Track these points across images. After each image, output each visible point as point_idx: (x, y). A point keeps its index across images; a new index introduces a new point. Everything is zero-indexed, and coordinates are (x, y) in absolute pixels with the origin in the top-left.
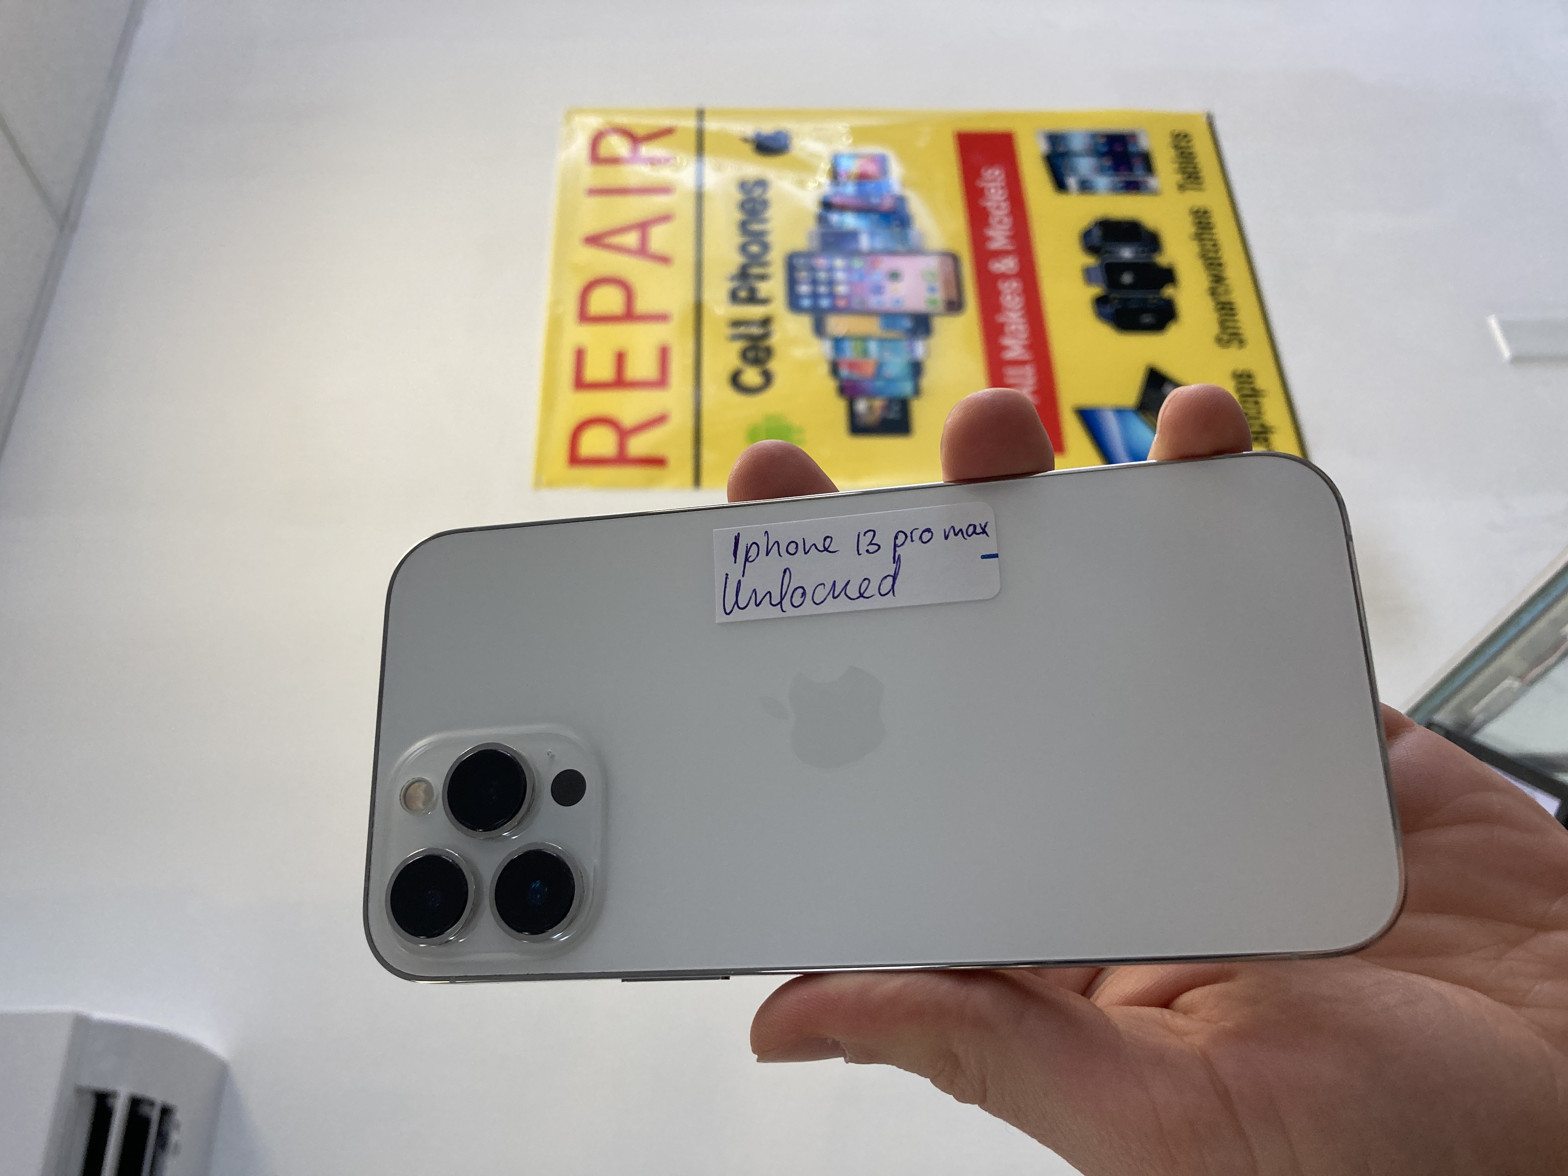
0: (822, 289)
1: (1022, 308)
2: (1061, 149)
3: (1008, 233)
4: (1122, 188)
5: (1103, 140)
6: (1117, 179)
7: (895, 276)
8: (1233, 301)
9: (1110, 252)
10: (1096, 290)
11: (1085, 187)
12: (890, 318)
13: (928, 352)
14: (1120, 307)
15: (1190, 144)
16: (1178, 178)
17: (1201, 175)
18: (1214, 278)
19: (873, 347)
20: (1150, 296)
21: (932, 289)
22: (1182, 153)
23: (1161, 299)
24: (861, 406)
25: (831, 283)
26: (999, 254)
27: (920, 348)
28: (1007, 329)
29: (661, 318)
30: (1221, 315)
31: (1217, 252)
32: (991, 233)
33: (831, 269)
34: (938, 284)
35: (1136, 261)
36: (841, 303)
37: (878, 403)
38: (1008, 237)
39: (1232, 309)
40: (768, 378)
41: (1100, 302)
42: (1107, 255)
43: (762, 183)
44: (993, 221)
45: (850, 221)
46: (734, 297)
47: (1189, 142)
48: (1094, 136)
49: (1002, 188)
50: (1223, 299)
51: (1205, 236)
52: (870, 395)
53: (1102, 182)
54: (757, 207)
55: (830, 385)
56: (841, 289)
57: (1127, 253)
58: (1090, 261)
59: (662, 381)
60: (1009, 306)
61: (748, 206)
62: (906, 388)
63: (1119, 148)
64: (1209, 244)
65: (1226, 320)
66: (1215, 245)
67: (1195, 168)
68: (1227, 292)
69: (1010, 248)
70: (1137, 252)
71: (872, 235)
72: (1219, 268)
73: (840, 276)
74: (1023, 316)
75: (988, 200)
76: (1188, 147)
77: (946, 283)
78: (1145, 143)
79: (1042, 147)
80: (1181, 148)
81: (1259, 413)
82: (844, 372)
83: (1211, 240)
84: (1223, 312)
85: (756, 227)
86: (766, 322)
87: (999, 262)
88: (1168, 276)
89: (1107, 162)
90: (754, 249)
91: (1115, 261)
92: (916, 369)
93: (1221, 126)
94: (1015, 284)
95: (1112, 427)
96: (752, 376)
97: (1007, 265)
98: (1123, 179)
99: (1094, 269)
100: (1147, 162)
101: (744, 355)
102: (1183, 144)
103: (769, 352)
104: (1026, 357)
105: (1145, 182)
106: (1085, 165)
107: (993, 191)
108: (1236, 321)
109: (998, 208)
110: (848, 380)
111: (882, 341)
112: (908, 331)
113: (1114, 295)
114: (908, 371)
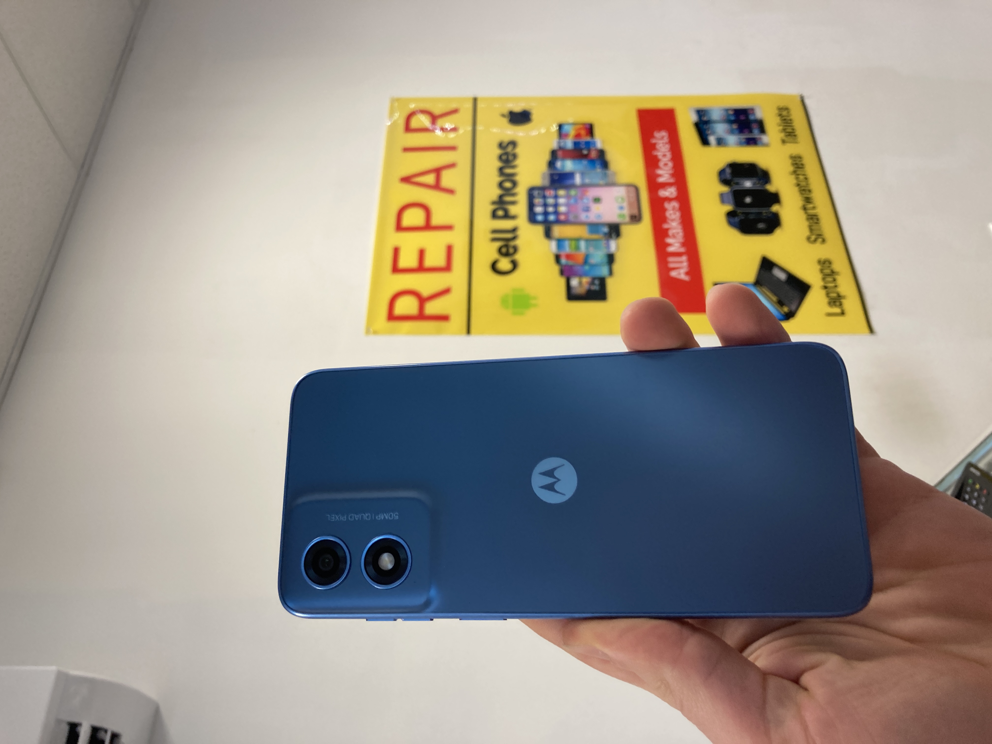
0: (551, 209)
1: (679, 219)
2: (705, 119)
4: (745, 143)
5: (731, 112)
6: (742, 137)
7: (597, 200)
8: (818, 214)
9: (737, 184)
10: (729, 208)
11: (720, 142)
12: (594, 227)
13: (618, 248)
14: (743, 218)
15: (789, 114)
16: (782, 135)
17: (796, 133)
18: (805, 199)
19: (583, 244)
20: (764, 211)
21: (621, 208)
22: (784, 120)
23: (770, 213)
24: (574, 282)
25: (556, 205)
26: (664, 185)
27: (613, 245)
28: (670, 233)
29: (449, 228)
31: (807, 182)
32: (659, 172)
33: (556, 197)
34: (625, 204)
35: (754, 188)
36: (562, 217)
37: (586, 280)
38: (670, 174)
39: (818, 219)
40: (515, 265)
41: (730, 215)
42: (734, 185)
43: (513, 144)
44: (661, 164)
45: (568, 165)
46: (494, 215)
48: (727, 110)
49: (666, 143)
50: (811, 212)
51: (798, 173)
52: (580, 276)
53: (732, 139)
54: (511, 158)
56: (562, 209)
57: (748, 184)
58: (725, 189)
59: (448, 268)
60: (671, 218)
61: (504, 157)
62: (604, 271)
63: (742, 118)
64: (801, 177)
65: (813, 226)
66: (806, 179)
67: (793, 129)
68: (814, 208)
70: (754, 184)
71: (583, 174)
72: (807, 192)
73: (561, 201)
74: (680, 224)
75: (658, 151)
77: (630, 205)
78: (759, 114)
79: (694, 118)
80: (784, 116)
81: (836, 286)
82: (563, 261)
83: (804, 175)
84: (811, 221)
85: (508, 171)
87: (665, 190)
88: (775, 198)
89: (735, 127)
90: (508, 185)
91: (740, 189)
92: (611, 259)
93: (810, 104)
94: (675, 204)
96: (504, 264)
97: (670, 192)
98: (746, 137)
99: (727, 193)
100: (761, 126)
101: (500, 251)
102: (785, 113)
103: (516, 249)
104: (682, 250)
105: (760, 139)
106: (721, 129)
107: (661, 145)
108: (819, 227)
109: (664, 156)
110: (566, 266)
111: (588, 241)
112: (605, 234)
113: (739, 211)
114: (605, 260)
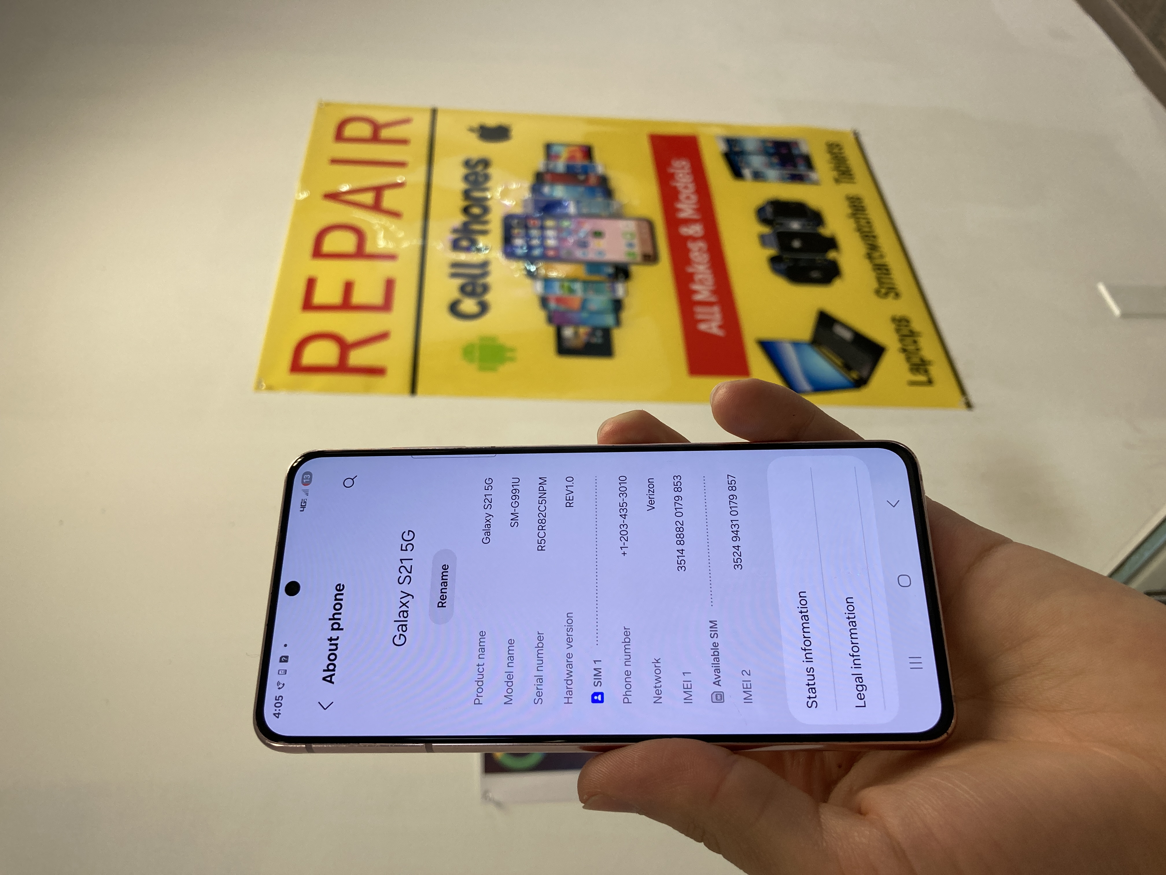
0: (535, 242)
1: (708, 262)
2: (737, 149)
3: (695, 207)
4: (788, 178)
5: (770, 145)
6: (785, 172)
7: (598, 234)
8: (887, 264)
9: (781, 224)
10: (771, 252)
11: (758, 176)
12: (594, 267)
13: (627, 292)
14: (791, 265)
15: (842, 151)
16: (835, 174)
17: (852, 173)
18: (870, 246)
19: (578, 287)
20: (818, 258)
21: (631, 245)
22: (836, 157)
23: (826, 260)
24: (568, 332)
25: (543, 238)
26: (687, 222)
27: (620, 289)
28: (697, 277)
29: (391, 257)
30: (878, 274)
31: (871, 227)
32: (679, 206)
33: (542, 228)
34: (636, 241)
35: (804, 231)
36: (551, 253)
37: (583, 331)
38: (694, 209)
39: (887, 270)
40: (484, 308)
41: (774, 261)
42: (778, 226)
43: (486, 163)
44: (682, 197)
45: (559, 192)
46: (456, 246)
47: (841, 149)
48: (764, 141)
49: (688, 174)
50: (878, 261)
51: (859, 216)
52: (577, 324)
53: (772, 173)
54: (481, 179)
55: (539, 316)
56: (551, 242)
57: (795, 225)
58: (765, 230)
59: (386, 306)
60: (696, 260)
61: (472, 178)
62: (609, 320)
63: (784, 151)
64: (863, 222)
65: (882, 278)
66: (868, 223)
67: (848, 168)
68: (882, 256)
69: (696, 217)
70: (803, 225)
71: (578, 203)
72: (872, 239)
73: (550, 233)
74: (710, 268)
75: (677, 182)
76: (841, 153)
77: (642, 242)
78: (805, 148)
79: (722, 147)
80: (835, 153)
81: (918, 350)
82: (553, 305)
83: (867, 219)
84: (879, 272)
85: (477, 194)
86: (484, 265)
87: (688, 228)
88: (831, 243)
89: (775, 160)
90: (476, 211)
91: (786, 230)
92: (617, 306)
93: (866, 140)
94: (702, 244)
95: (791, 356)
96: (469, 305)
97: (696, 230)
98: (789, 172)
99: (769, 235)
100: (808, 162)
101: (463, 289)
102: (836, 150)
103: (486, 288)
104: (713, 299)
105: (808, 176)
106: (757, 161)
107: (681, 175)
108: (890, 278)
109: (686, 187)
110: (556, 312)
111: (586, 283)
112: (610, 276)
113: (786, 256)
114: (610, 306)
